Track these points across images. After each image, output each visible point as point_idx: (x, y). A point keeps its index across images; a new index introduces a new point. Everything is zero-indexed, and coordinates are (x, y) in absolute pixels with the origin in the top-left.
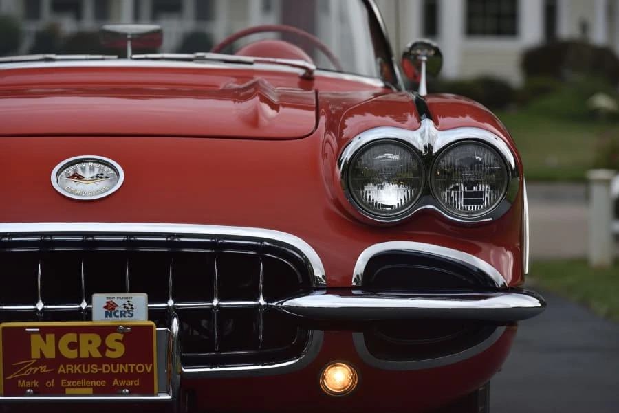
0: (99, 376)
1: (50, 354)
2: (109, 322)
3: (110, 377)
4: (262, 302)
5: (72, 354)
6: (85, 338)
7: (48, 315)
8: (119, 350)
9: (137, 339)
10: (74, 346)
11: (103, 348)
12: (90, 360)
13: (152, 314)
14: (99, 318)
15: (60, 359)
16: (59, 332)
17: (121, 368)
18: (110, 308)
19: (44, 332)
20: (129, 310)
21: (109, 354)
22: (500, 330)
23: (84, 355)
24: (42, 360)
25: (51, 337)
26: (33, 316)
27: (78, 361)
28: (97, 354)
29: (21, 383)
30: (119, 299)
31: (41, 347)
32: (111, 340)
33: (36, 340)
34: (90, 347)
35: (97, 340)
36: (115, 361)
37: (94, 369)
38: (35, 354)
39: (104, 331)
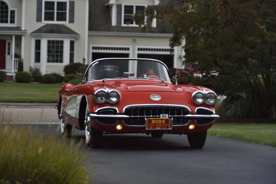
0: (161, 126)
1: (154, 123)
2: (163, 118)
3: (162, 126)
4: (182, 115)
6: (159, 120)
9: (167, 121)
10: (158, 122)
11: (162, 122)
12: (160, 124)
13: (169, 117)
14: (161, 118)
15: (156, 123)
16: (156, 120)
17: (164, 125)
18: (163, 116)
19: (154, 120)
20: (166, 116)
21: (163, 123)
23: (159, 123)
24: (153, 124)
25: (155, 120)
27: (158, 124)
28: (161, 123)
29: (150, 127)
30: (164, 115)
31: (153, 122)
32: (163, 121)
33: (152, 121)
34: (160, 122)
35: (161, 121)
36: (164, 124)
37: (160, 125)
38: (152, 123)
39: (162, 120)
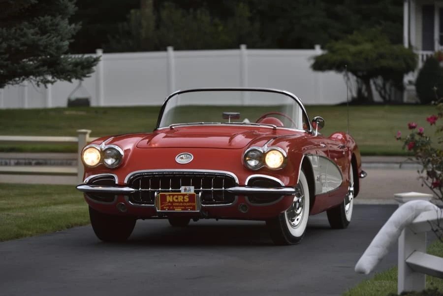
0: (183, 206)
1: (171, 201)
2: (185, 193)
3: (185, 206)
4: (223, 189)
5: (176, 201)
6: (179, 197)
7: (172, 191)
8: (187, 200)
9: (191, 197)
10: (177, 199)
11: (184, 199)
12: (181, 202)
13: (195, 191)
14: (183, 192)
15: (174, 202)
16: (173, 195)
17: (188, 204)
18: (185, 190)
19: (170, 195)
20: (190, 190)
21: (185, 201)
22: (283, 197)
23: (179, 201)
24: (169, 202)
25: (171, 197)
26: (169, 191)
27: (178, 202)
28: (182, 201)
29: (165, 208)
30: (187, 188)
31: (169, 199)
32: (185, 197)
33: (168, 197)
34: (180, 199)
35: (182, 197)
36: (187, 202)
37: (181, 204)
38: (168, 201)
39: (184, 195)
